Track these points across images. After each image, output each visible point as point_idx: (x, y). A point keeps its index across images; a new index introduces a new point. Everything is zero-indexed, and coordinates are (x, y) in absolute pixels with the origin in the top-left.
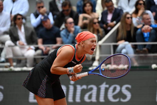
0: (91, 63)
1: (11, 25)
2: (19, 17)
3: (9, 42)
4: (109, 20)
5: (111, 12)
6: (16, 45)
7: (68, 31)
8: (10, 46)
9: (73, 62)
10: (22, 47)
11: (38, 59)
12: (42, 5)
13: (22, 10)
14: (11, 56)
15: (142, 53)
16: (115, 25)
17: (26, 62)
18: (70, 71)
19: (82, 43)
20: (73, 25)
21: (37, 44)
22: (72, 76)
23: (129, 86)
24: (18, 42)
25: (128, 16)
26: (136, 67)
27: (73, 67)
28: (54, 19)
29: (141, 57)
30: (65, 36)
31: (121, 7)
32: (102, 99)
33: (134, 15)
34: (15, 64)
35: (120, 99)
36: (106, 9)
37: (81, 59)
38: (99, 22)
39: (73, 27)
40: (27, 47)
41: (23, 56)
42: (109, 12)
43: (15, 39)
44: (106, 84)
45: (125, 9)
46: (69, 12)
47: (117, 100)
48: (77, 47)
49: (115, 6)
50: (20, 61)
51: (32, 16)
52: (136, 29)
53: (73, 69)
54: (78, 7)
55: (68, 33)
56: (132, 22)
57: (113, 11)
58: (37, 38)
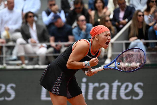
0: (103, 61)
1: (23, 23)
2: (30, 15)
3: (21, 40)
4: (121, 18)
5: (123, 10)
6: (28, 43)
7: (80, 29)
8: (22, 44)
9: (88, 56)
10: (34, 45)
11: (50, 57)
12: (53, 3)
13: (33, 8)
14: (22, 54)
15: (154, 51)
16: (127, 23)
17: (38, 60)
18: (87, 65)
19: (96, 37)
20: (85, 22)
21: (49, 42)
22: (88, 71)
23: (141, 84)
24: (29, 40)
25: (140, 14)
26: (148, 65)
27: (89, 61)
28: (66, 17)
29: (153, 55)
30: (77, 34)
31: (132, 5)
32: (114, 97)
33: (145, 13)
34: (26, 62)
35: (132, 97)
36: (118, 6)
37: (96, 53)
38: (111, 20)
39: (85, 25)
40: (39, 45)
41: (35, 54)
42: (120, 10)
43: (27, 37)
44: (119, 82)
45: (136, 7)
46: (81, 10)
47: (129, 98)
48: (92, 42)
49: (127, 4)
50: (32, 59)
51: (44, 14)
52: (148, 27)
53: (89, 63)
54: (90, 4)
55: (80, 31)
56: (143, 20)
57: (125, 9)
58: (49, 36)
